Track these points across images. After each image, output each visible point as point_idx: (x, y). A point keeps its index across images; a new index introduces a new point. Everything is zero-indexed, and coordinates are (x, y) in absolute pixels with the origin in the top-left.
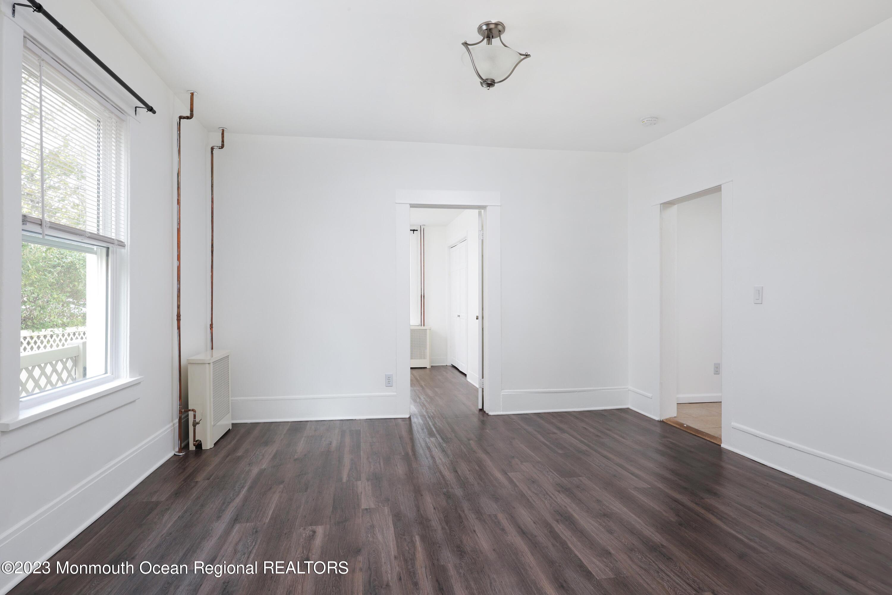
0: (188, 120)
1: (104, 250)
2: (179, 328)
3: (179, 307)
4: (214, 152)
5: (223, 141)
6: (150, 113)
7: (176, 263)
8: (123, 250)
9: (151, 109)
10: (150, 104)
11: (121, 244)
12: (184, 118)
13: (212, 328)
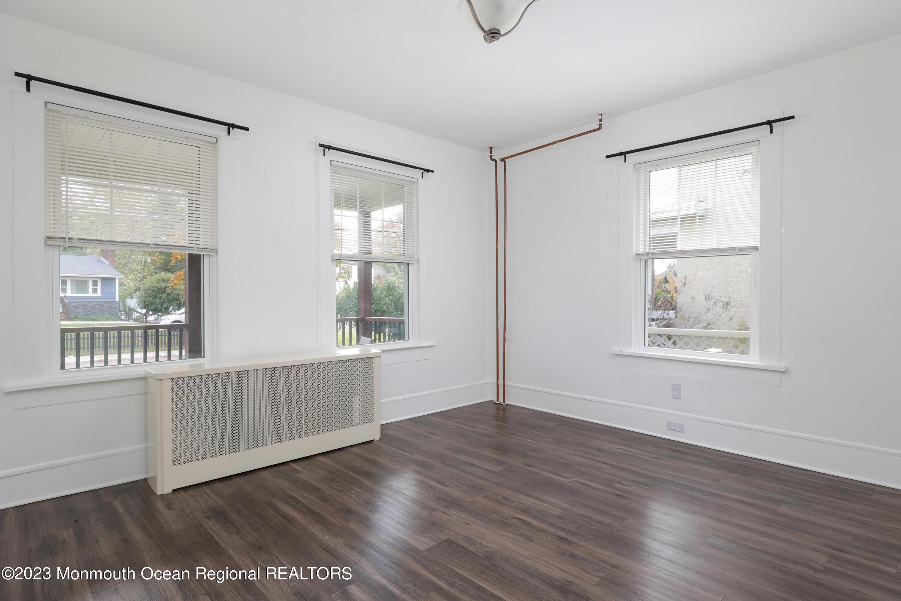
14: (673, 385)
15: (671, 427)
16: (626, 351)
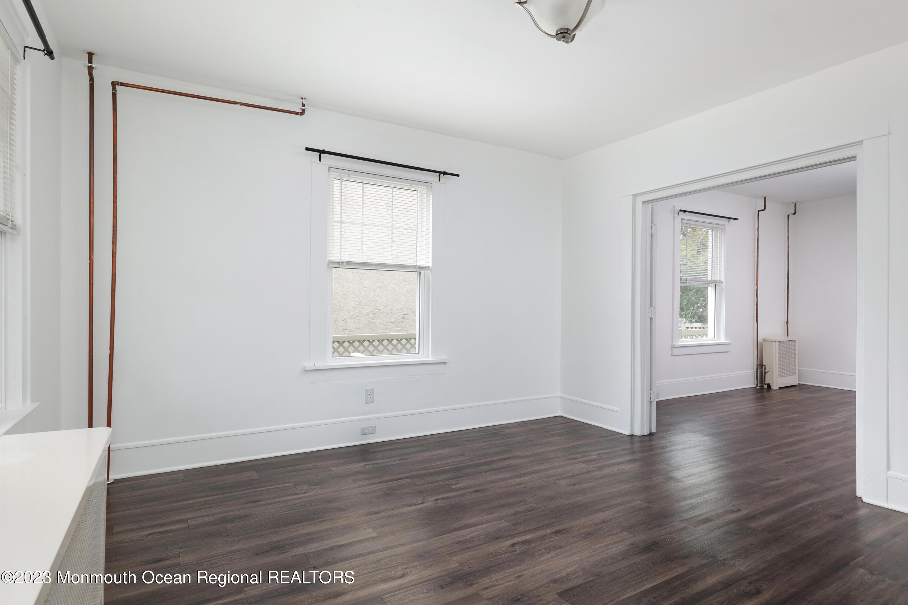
0: (763, 211)
1: (714, 285)
2: (757, 321)
3: (757, 310)
4: (790, 218)
5: (795, 210)
6: (736, 221)
7: (756, 287)
8: (722, 284)
9: (735, 219)
10: (734, 217)
11: (721, 282)
12: (761, 211)
13: (788, 323)
14: (367, 390)
15: (364, 433)
16: (320, 364)
